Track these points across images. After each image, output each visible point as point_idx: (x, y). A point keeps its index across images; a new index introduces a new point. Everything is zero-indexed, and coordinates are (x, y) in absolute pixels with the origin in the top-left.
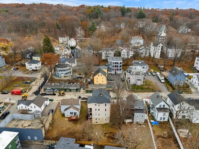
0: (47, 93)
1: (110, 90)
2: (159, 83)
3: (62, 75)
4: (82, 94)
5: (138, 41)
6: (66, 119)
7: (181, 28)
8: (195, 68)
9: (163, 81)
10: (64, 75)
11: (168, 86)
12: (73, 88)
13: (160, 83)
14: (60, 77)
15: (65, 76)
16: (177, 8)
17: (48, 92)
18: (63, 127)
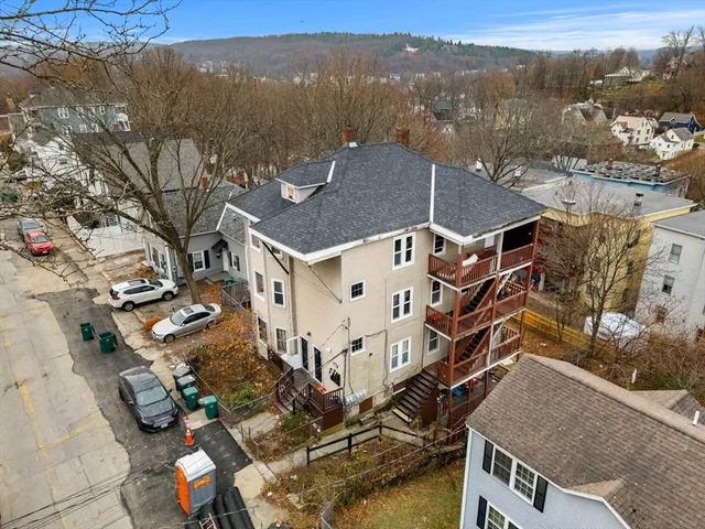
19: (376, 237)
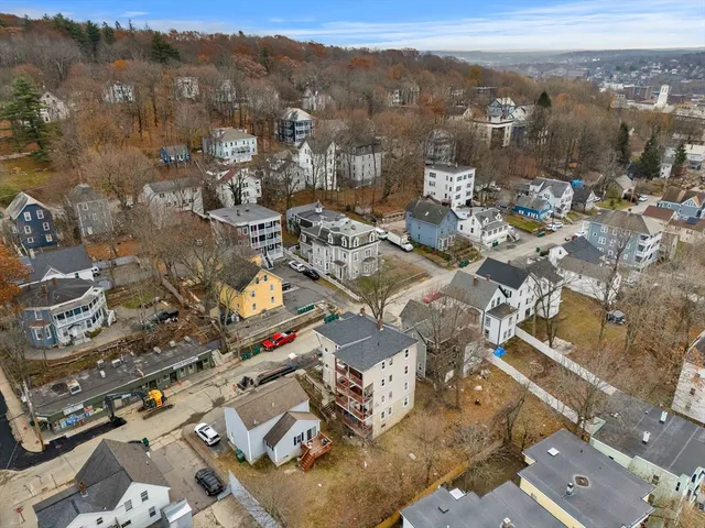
0: (68, 435)
1: (312, 317)
2: (401, 254)
3: (75, 332)
4: (229, 369)
5: (240, 144)
6: (288, 471)
7: (307, 95)
8: (428, 196)
9: (409, 247)
10: (86, 329)
11: (429, 255)
12: (183, 363)
13: (403, 253)
14: (70, 344)
15: (92, 330)
16: (241, 32)
17: (71, 427)
18: (310, 498)
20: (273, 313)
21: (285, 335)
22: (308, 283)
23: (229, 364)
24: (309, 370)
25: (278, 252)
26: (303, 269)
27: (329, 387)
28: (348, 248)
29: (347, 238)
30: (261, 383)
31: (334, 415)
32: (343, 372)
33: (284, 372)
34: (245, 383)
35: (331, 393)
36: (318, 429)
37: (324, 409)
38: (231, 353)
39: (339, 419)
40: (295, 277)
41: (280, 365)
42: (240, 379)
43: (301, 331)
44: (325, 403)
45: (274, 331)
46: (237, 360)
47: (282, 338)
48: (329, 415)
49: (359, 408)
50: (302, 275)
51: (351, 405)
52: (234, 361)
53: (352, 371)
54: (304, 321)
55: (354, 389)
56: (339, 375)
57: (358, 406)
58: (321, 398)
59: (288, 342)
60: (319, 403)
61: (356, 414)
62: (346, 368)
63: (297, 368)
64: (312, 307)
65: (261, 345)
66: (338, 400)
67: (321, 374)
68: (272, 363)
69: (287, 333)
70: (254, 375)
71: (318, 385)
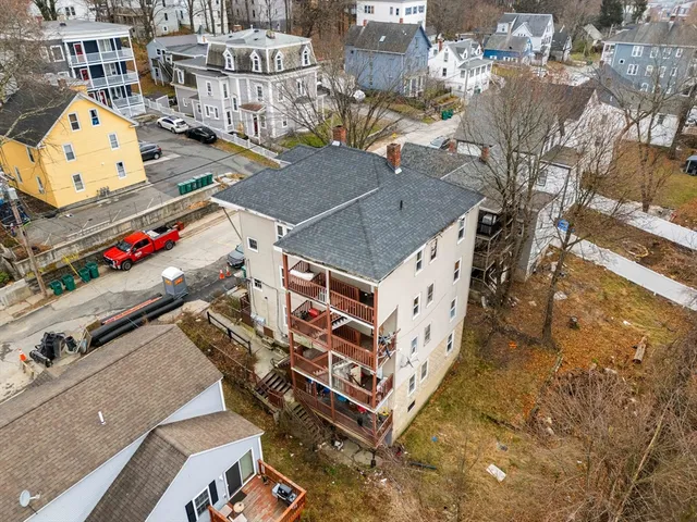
4: (18, 318)
19: (255, 212)
20: (126, 195)
21: (153, 235)
22: (197, 149)
23: (18, 308)
24: (216, 300)
25: (134, 102)
26: (185, 128)
27: (269, 332)
28: (265, 73)
29: (261, 54)
30: (96, 343)
31: (288, 398)
32: (310, 291)
33: (153, 313)
34: (50, 349)
35: (275, 346)
36: (258, 455)
37: (263, 387)
38: (21, 283)
39: (303, 405)
40: (170, 141)
41: (145, 295)
42: (38, 339)
43: (191, 227)
44: (263, 370)
45: (127, 228)
46: (40, 296)
47: (146, 241)
48: (277, 401)
49: (358, 377)
50: (183, 137)
51: (338, 373)
52: (34, 300)
53: (339, 287)
54: (194, 206)
55: (345, 332)
56: (298, 300)
57: (356, 372)
58: (251, 359)
59: (164, 248)
60: (249, 374)
61: (353, 393)
62: (319, 279)
63: (186, 299)
64: (207, 181)
65: (102, 259)
66: (298, 363)
67: (245, 303)
68: (127, 295)
69: (160, 230)
70: (76, 328)
71: (240, 331)
